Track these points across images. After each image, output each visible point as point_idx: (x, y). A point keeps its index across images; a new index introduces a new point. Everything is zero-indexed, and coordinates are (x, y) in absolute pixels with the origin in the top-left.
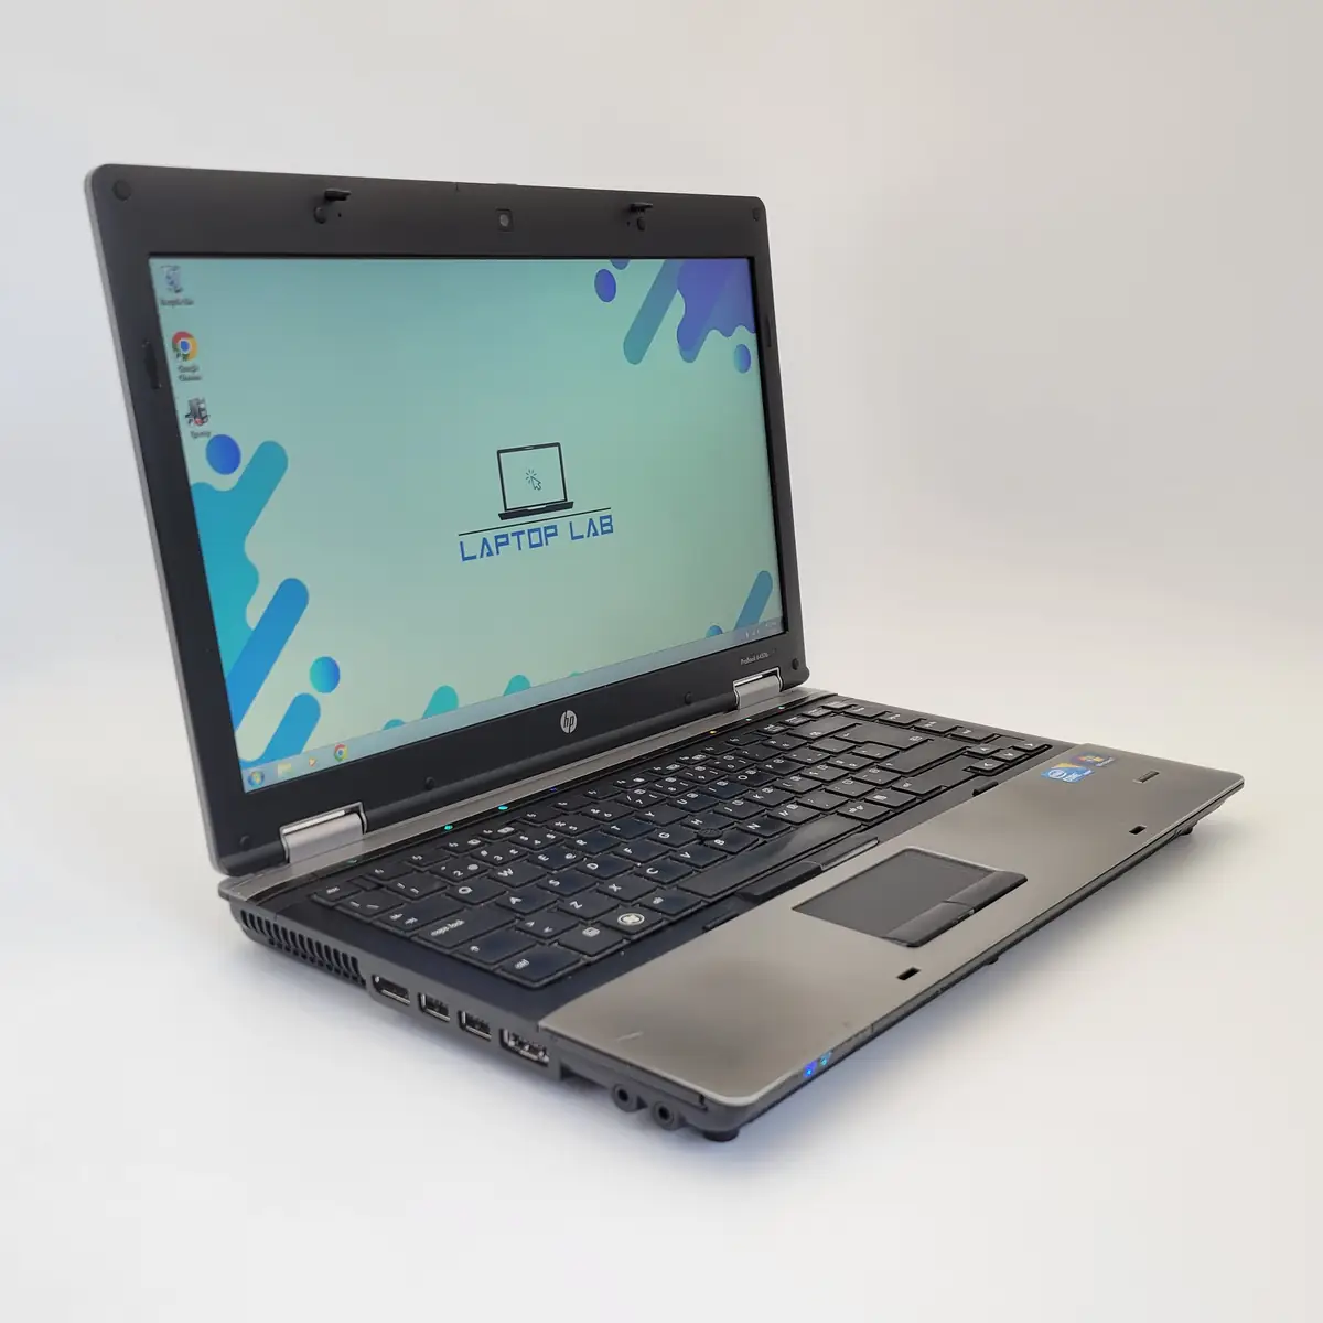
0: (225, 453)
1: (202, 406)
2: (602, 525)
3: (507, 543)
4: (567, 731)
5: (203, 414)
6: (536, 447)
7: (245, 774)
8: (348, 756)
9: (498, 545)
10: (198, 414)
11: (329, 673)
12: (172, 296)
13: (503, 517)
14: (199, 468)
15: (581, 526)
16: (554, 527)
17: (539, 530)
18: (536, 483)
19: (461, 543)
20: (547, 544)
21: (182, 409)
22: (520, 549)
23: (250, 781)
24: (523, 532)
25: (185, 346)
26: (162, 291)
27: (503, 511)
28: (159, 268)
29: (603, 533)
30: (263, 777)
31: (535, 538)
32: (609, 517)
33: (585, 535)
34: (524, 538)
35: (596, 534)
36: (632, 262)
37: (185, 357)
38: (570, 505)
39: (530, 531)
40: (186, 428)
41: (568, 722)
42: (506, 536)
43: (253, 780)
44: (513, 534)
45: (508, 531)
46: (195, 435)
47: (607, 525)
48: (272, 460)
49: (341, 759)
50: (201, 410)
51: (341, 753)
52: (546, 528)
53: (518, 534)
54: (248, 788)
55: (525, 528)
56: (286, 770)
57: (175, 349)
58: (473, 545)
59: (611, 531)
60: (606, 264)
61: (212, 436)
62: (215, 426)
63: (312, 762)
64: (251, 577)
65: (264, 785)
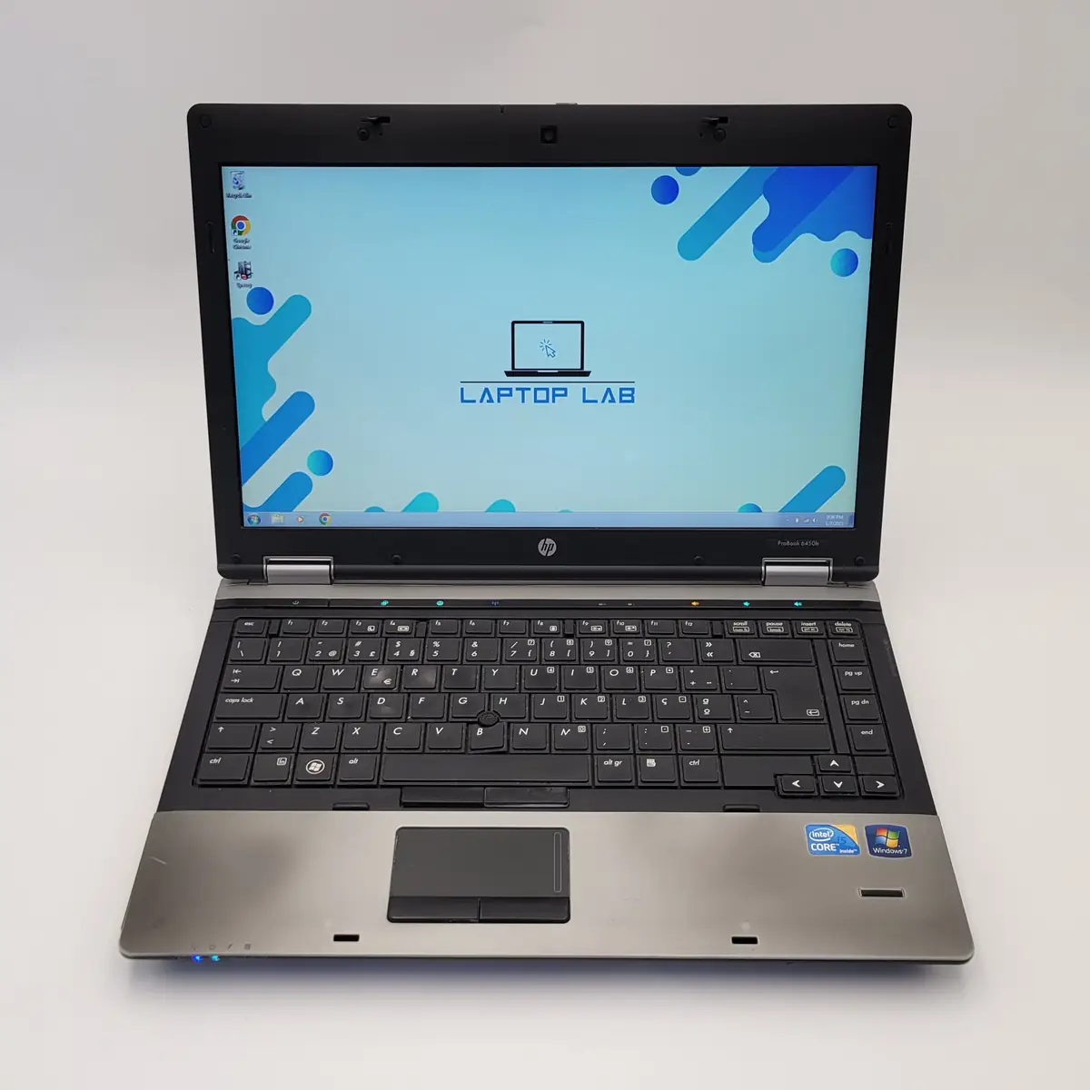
0: (262, 300)
1: (248, 266)
2: (621, 395)
3: (510, 395)
4: (544, 555)
5: (249, 272)
6: (555, 322)
7: (246, 515)
8: (330, 523)
9: (499, 395)
10: (244, 272)
11: (325, 463)
12: (237, 192)
13: (508, 374)
14: (240, 307)
15: (596, 392)
16: (565, 389)
17: (547, 390)
18: (550, 352)
19: (462, 389)
20: (554, 401)
21: (233, 267)
22: (523, 401)
23: (249, 520)
24: (529, 389)
25: (241, 226)
26: (228, 187)
27: (510, 369)
28: (229, 173)
29: (621, 401)
30: (259, 520)
31: (542, 395)
32: (633, 390)
33: (600, 400)
34: (529, 395)
35: (613, 401)
36: (703, 169)
37: (240, 233)
38: (587, 374)
39: (536, 390)
40: (233, 280)
41: (547, 547)
42: (510, 389)
43: (252, 520)
44: (517, 389)
45: (514, 386)
46: (240, 286)
47: (628, 395)
48: (299, 309)
49: (324, 524)
50: (246, 269)
51: (325, 519)
52: (554, 389)
53: (523, 390)
54: (246, 524)
55: (533, 386)
56: (277, 519)
57: (233, 227)
58: (474, 392)
59: (632, 401)
60: (671, 172)
61: (253, 287)
62: (255, 281)
63: (300, 519)
64: (269, 387)
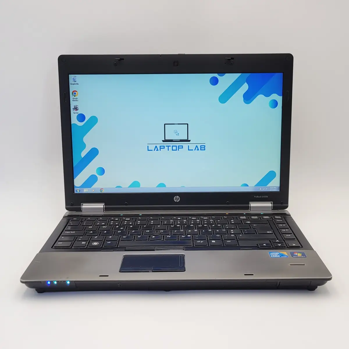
0: (81, 118)
1: (77, 107)
2: (201, 148)
3: (164, 148)
4: (176, 201)
5: (77, 108)
6: (178, 124)
7: (75, 189)
8: (104, 191)
9: (160, 148)
10: (76, 109)
11: (102, 171)
12: (74, 83)
13: (163, 141)
14: (74, 120)
15: (192, 147)
16: (182, 146)
17: (176, 146)
18: (177, 134)
19: (148, 146)
20: (178, 150)
21: (72, 107)
22: (168, 150)
23: (76, 191)
24: (170, 146)
25: (75, 94)
26: (71, 81)
27: (164, 140)
28: (71, 77)
29: (201, 150)
30: (80, 191)
31: (174, 148)
32: (205, 146)
33: (194, 149)
34: (170, 148)
35: (198, 150)
36: (226, 74)
37: (75, 96)
38: (189, 141)
39: (173, 146)
40: (72, 111)
41: (177, 199)
42: (164, 146)
43: (77, 191)
44: (166, 146)
45: (165, 145)
46: (74, 113)
47: (203, 148)
48: (94, 120)
49: (102, 192)
50: (76, 108)
51: (102, 190)
52: (179, 146)
53: (168, 146)
54: (75, 192)
55: (171, 145)
56: (86, 191)
57: (72, 94)
58: (152, 147)
59: (205, 150)
60: (216, 75)
61: (79, 113)
62: (79, 112)
63: (93, 190)
64: (84, 146)
65: (80, 193)
